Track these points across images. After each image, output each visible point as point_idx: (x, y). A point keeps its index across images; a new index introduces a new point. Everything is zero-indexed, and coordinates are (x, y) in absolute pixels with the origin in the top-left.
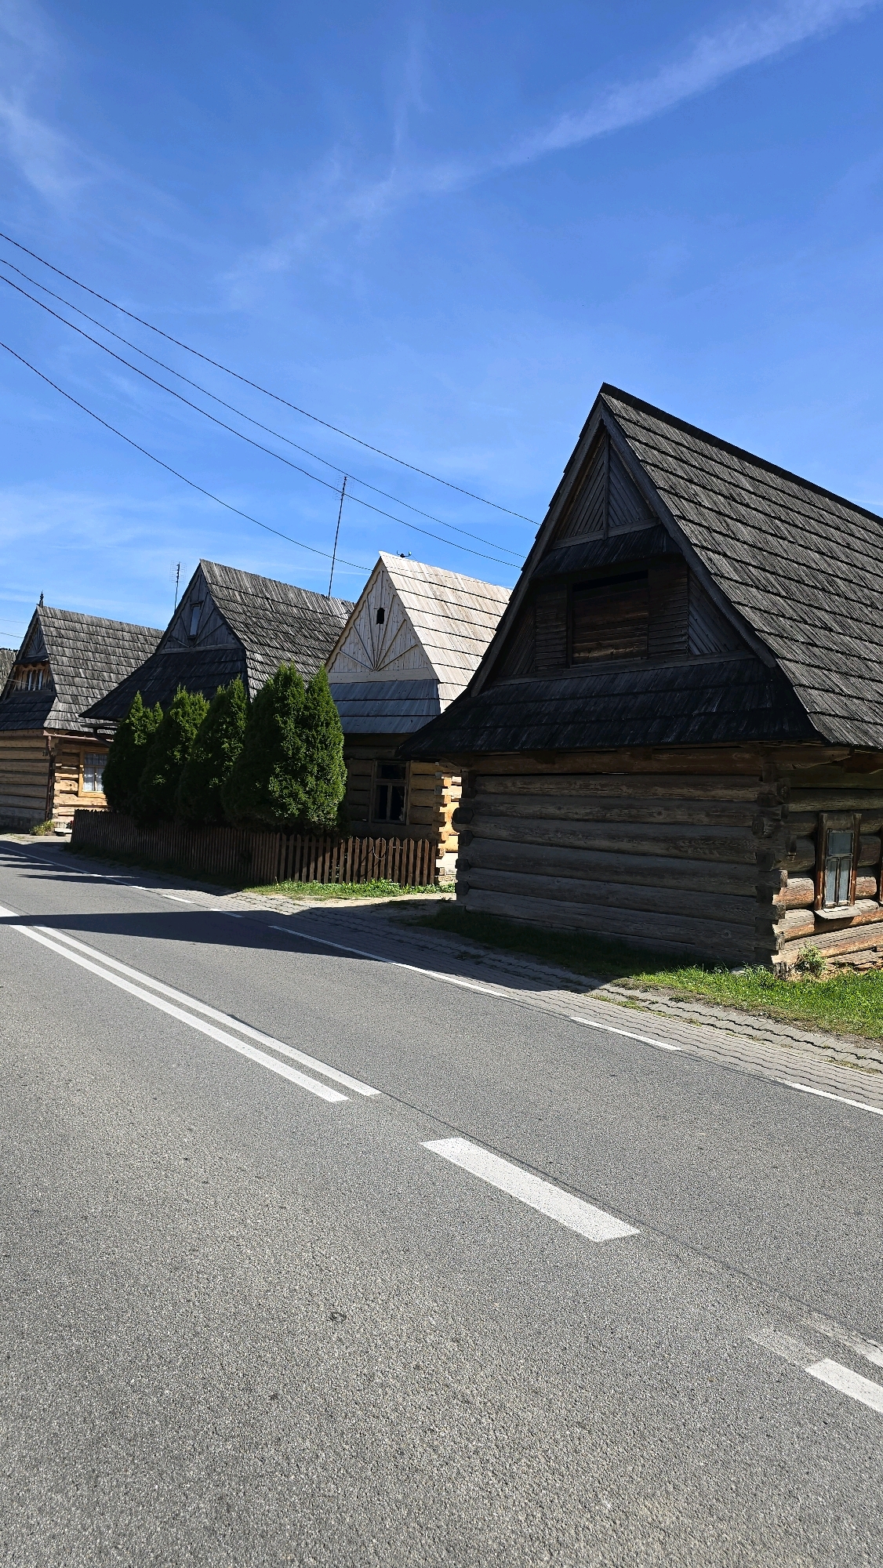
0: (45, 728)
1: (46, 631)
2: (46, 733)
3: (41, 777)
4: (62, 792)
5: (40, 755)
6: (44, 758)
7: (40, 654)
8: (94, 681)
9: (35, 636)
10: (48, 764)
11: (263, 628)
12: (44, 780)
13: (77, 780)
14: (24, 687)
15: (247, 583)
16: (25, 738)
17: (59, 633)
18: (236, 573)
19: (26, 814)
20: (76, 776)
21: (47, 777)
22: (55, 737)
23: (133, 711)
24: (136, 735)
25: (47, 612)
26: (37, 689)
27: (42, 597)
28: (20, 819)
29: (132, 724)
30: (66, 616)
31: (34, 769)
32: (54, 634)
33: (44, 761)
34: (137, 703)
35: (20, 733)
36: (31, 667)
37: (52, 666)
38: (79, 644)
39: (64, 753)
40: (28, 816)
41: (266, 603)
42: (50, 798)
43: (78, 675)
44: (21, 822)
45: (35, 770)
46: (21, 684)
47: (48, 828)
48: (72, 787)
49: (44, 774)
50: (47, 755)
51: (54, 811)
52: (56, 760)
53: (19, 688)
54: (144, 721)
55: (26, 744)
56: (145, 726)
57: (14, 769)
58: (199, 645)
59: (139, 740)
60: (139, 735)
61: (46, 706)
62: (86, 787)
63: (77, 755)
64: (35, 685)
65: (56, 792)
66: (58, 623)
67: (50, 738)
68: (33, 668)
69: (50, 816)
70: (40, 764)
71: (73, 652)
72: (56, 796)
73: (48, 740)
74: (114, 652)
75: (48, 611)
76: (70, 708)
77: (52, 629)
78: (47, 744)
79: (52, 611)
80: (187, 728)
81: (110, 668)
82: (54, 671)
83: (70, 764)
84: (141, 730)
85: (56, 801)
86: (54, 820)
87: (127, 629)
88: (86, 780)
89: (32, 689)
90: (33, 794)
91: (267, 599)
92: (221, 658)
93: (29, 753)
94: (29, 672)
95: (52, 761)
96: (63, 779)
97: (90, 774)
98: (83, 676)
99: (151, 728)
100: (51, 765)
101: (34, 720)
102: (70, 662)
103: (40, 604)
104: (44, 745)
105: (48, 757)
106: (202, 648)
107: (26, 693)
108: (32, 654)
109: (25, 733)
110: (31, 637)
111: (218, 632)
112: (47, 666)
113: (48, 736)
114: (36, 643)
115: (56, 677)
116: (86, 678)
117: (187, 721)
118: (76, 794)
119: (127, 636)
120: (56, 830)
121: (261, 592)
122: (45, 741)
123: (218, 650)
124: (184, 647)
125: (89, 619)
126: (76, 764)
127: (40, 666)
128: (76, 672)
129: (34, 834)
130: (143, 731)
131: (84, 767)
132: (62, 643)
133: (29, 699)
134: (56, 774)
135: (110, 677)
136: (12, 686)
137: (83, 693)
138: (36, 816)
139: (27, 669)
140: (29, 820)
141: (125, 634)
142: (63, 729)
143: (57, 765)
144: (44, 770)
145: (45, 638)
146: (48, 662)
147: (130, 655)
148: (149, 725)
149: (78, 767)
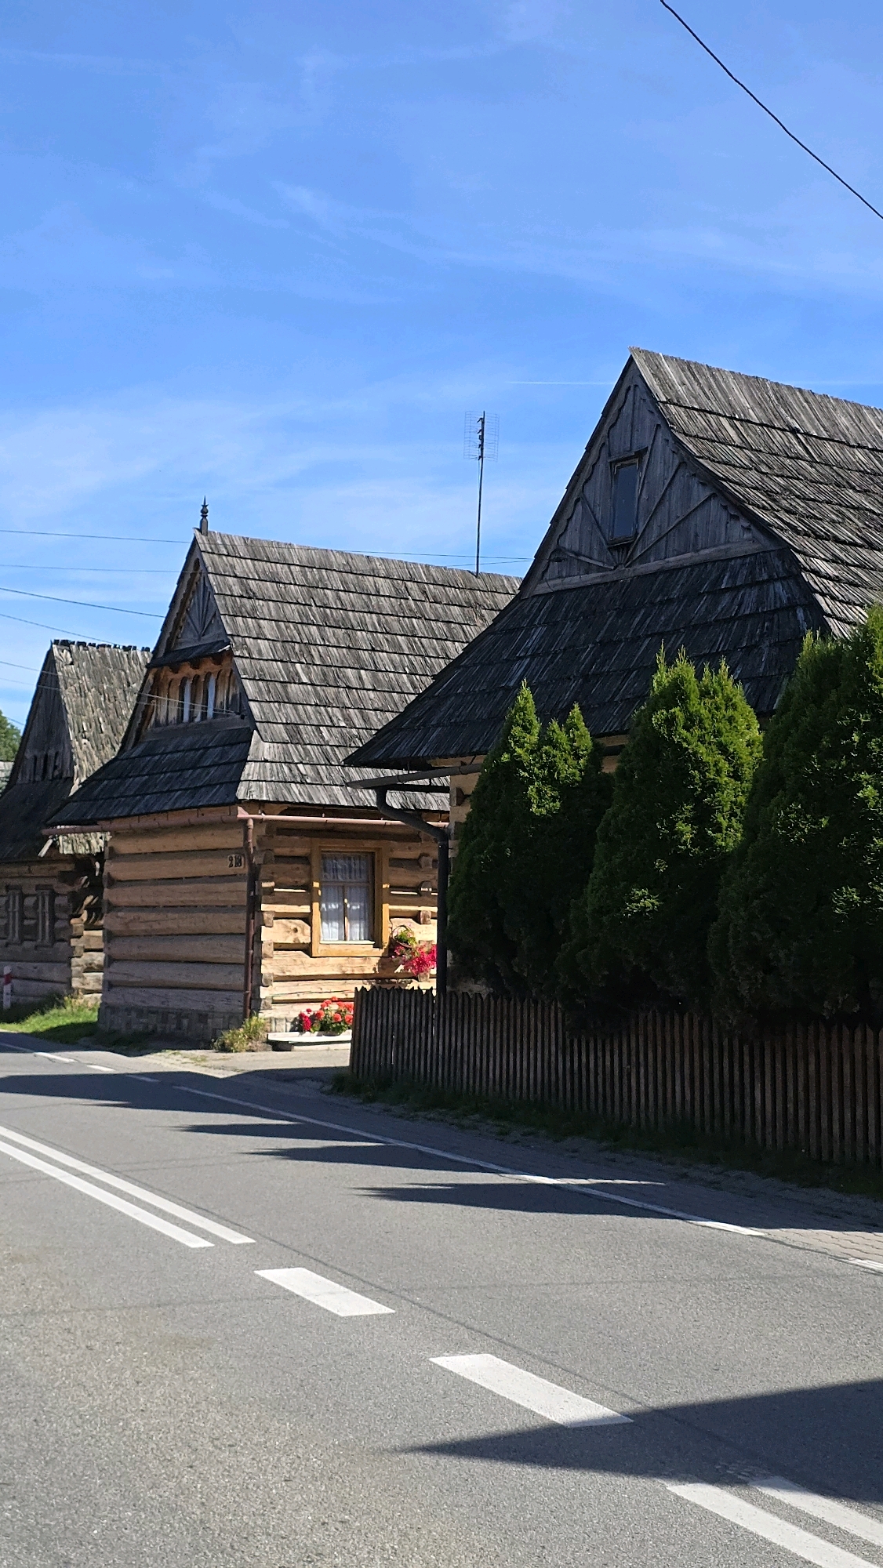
0: (240, 802)
1: (218, 585)
2: (242, 814)
3: (226, 916)
4: (279, 947)
5: (222, 866)
6: (231, 871)
7: (208, 639)
8: (331, 691)
9: (194, 601)
10: (244, 886)
11: (805, 499)
12: (238, 922)
13: (307, 919)
14: (173, 715)
15: (743, 400)
16: (189, 827)
17: (247, 589)
18: (713, 376)
19: (195, 1002)
20: (306, 909)
21: (243, 915)
22: (261, 821)
23: (517, 730)
24: (532, 790)
25: (216, 545)
26: (204, 715)
27: (204, 513)
28: (180, 1015)
29: (517, 763)
30: (256, 552)
31: (211, 897)
32: (237, 590)
33: (233, 878)
34: (523, 709)
35: (174, 819)
36: (187, 670)
37: (238, 662)
38: (291, 611)
39: (280, 858)
40: (200, 1007)
41: (794, 441)
42: (253, 963)
43: (294, 679)
44: (185, 1022)
45: (212, 899)
46: (167, 709)
47: (252, 1035)
48: (299, 934)
49: (235, 908)
50: (238, 863)
51: (264, 993)
52: (262, 874)
53: (162, 718)
54: (547, 754)
55: (187, 842)
56: (552, 767)
57: (163, 900)
58: (643, 558)
59: (542, 803)
60: (539, 791)
61: (233, 753)
62: (327, 933)
63: (305, 860)
64: (199, 706)
65: (266, 949)
66: (243, 567)
67: (251, 823)
68: (193, 672)
69: (253, 1004)
70: (222, 887)
71: (279, 627)
72: (266, 956)
73: (247, 828)
74: (363, 623)
75: (219, 542)
76: (287, 752)
77: (231, 580)
78: (246, 837)
79: (227, 542)
80: (705, 758)
81: (358, 659)
82: (245, 672)
83: (290, 880)
84: (543, 779)
85: (267, 968)
86: (264, 1014)
87: (383, 573)
88: (326, 917)
89: (192, 718)
90: (210, 955)
91: (794, 431)
92: (719, 579)
93: (196, 861)
94: (184, 681)
95: (254, 878)
96: (278, 916)
97: (334, 902)
98: (305, 680)
99: (569, 770)
100: (252, 887)
101: (210, 785)
102: (274, 649)
103: (202, 529)
104: (238, 842)
105: (244, 869)
106: (653, 565)
107: (180, 727)
108: (188, 640)
109: (192, 817)
110: (183, 603)
111: (698, 518)
112: (225, 663)
113: (245, 821)
114: (195, 615)
115: (249, 686)
116: (312, 684)
117: (701, 739)
118: (307, 949)
119: (385, 586)
120: (272, 1037)
121: (780, 417)
122: (242, 830)
123: (705, 563)
124: (599, 569)
125: (303, 554)
126: (304, 881)
127: (209, 666)
128: (288, 673)
129: (224, 1049)
130: (549, 780)
131: (321, 887)
132: (254, 609)
133: (187, 742)
134: (264, 907)
135: (360, 678)
136: (146, 716)
137: (309, 718)
138: (221, 1006)
139: (179, 676)
140: (203, 1017)
141: (380, 581)
142: (278, 802)
143: (265, 885)
144: (233, 899)
145: (219, 601)
146: (230, 653)
147: (396, 627)
148: (561, 765)
149: (308, 887)
